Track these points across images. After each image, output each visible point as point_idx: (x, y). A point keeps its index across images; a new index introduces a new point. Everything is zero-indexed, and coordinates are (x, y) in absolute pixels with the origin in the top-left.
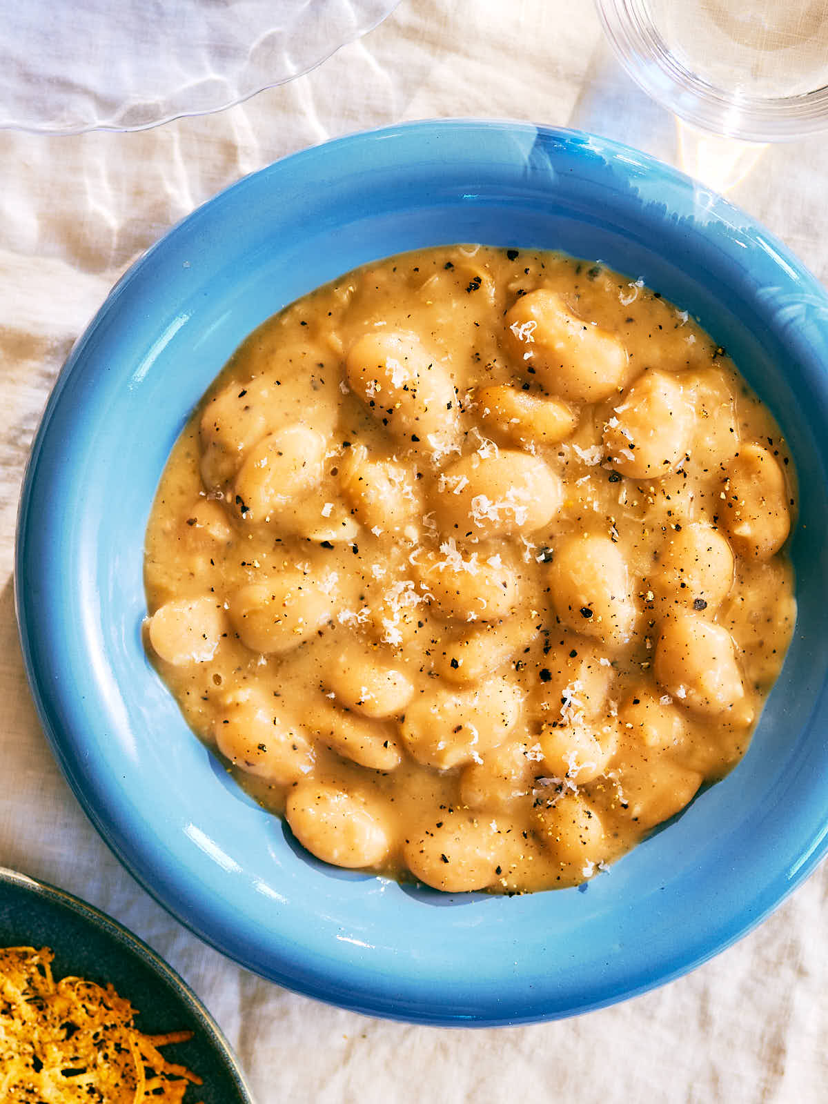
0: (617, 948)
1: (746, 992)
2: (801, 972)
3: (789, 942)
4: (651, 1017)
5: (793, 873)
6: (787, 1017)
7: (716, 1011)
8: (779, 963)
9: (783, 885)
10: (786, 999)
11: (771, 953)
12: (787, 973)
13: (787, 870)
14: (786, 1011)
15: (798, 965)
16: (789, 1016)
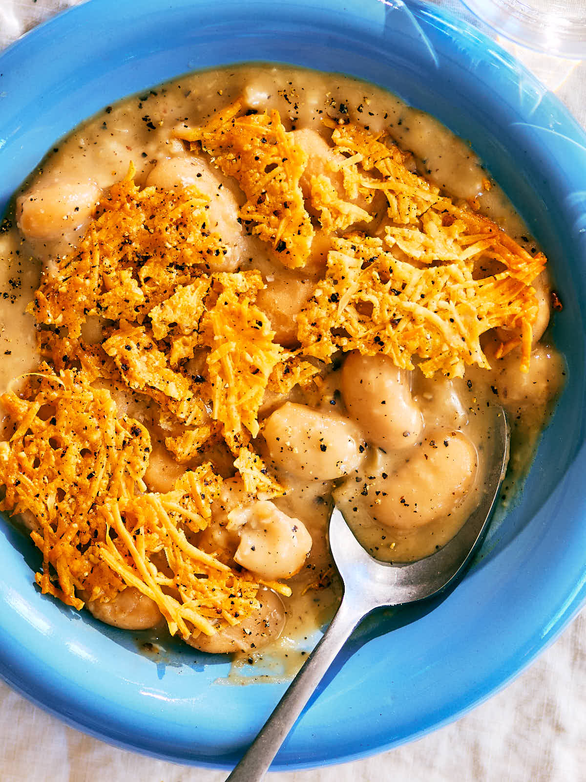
0: (389, 701)
1: (511, 746)
2: (558, 728)
3: (546, 701)
4: (431, 766)
5: (545, 633)
6: (549, 770)
7: (487, 763)
8: (538, 721)
9: (537, 642)
10: (548, 752)
11: (531, 710)
12: (547, 730)
13: (540, 631)
14: (548, 763)
15: (555, 722)
16: (551, 769)
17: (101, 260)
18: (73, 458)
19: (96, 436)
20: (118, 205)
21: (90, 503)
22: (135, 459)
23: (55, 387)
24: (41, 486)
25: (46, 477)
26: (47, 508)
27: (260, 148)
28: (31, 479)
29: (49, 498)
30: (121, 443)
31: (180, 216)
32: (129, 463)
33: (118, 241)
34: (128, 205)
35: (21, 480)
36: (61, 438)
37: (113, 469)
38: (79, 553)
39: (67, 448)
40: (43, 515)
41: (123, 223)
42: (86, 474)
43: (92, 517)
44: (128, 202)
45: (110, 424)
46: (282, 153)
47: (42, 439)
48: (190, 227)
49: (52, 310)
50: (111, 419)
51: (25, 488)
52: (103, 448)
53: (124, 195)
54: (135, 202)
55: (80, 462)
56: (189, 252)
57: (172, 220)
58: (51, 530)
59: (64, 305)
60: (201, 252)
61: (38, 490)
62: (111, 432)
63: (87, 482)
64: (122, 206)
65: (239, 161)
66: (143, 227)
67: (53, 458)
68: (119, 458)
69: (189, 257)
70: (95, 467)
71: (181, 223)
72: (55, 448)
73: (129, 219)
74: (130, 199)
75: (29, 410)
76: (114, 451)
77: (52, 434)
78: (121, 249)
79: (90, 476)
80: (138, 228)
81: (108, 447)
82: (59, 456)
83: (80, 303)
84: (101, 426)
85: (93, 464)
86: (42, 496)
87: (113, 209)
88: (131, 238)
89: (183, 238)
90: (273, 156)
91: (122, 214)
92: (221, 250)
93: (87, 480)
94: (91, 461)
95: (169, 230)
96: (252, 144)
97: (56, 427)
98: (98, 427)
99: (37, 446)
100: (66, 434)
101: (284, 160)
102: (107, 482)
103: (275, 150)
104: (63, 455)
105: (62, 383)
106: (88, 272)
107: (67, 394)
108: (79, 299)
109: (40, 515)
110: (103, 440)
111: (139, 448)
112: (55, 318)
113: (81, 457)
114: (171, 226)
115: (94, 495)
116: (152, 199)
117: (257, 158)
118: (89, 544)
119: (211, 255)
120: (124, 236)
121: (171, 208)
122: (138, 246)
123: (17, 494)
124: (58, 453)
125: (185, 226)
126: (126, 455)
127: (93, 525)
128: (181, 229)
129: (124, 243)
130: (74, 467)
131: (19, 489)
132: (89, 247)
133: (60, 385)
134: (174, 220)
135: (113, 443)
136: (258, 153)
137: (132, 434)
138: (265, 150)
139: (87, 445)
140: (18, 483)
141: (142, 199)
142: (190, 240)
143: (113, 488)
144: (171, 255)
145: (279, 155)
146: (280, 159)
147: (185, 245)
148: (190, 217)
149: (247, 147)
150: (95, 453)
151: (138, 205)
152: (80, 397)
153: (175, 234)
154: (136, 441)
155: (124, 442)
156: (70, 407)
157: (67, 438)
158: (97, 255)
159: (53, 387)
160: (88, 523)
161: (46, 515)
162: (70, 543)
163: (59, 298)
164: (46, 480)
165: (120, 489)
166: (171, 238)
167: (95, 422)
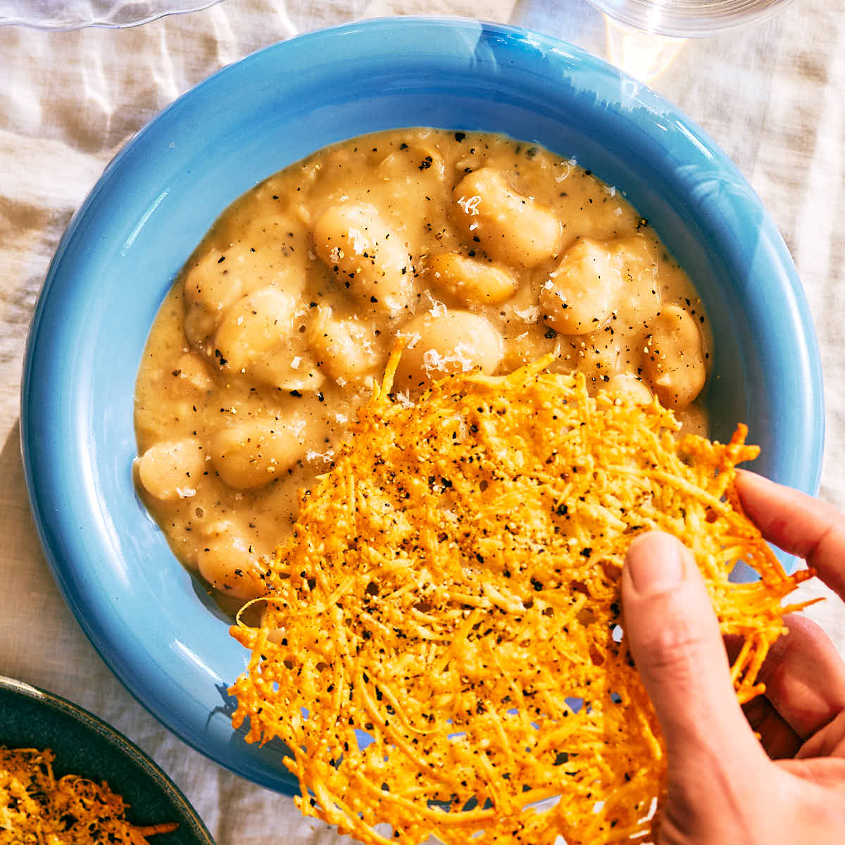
17: (356, 484)
18: (310, 673)
19: (328, 647)
20: (367, 426)
21: (335, 717)
22: (371, 663)
23: (281, 607)
24: (282, 708)
25: (287, 700)
26: (293, 731)
27: (560, 408)
28: (272, 703)
29: (293, 719)
30: (355, 650)
31: (429, 429)
32: (366, 668)
33: (371, 462)
34: (376, 426)
35: (262, 706)
36: (295, 657)
37: (352, 678)
38: (333, 768)
39: (302, 665)
40: (290, 738)
41: (373, 443)
42: (326, 688)
43: (340, 730)
44: (376, 422)
45: (340, 632)
46: (581, 417)
47: (276, 661)
48: (441, 439)
49: (312, 540)
50: (340, 627)
51: (268, 714)
52: (338, 658)
53: (371, 416)
54: (383, 421)
55: (317, 676)
56: (442, 463)
57: (421, 433)
58: (302, 752)
59: (324, 533)
60: (455, 462)
61: (281, 714)
62: (343, 641)
63: (328, 695)
64: (371, 427)
65: (536, 417)
66: (394, 444)
67: (291, 679)
68: (356, 665)
69: (443, 468)
70: (334, 679)
71: (431, 436)
72: (291, 668)
73: (379, 439)
74: (377, 418)
75: (259, 636)
76: (349, 659)
77: (285, 655)
78: (375, 470)
79: (330, 689)
80: (390, 446)
81: (342, 656)
82: (296, 675)
83: (340, 529)
84: (331, 636)
85: (331, 676)
86: (286, 718)
87: (362, 432)
88: (383, 458)
89: (435, 450)
90: (572, 418)
91: (372, 435)
92: (475, 457)
93: (328, 693)
94: (329, 674)
95: (420, 444)
96: (552, 402)
97: (289, 646)
98: (329, 638)
99: (272, 670)
100: (299, 652)
101: (583, 424)
102: (349, 691)
103: (575, 413)
104: (299, 673)
105: (285, 602)
106: (345, 497)
107: (293, 611)
108: (339, 525)
109: (288, 739)
110: (336, 650)
111: (373, 651)
112: (316, 548)
113: (318, 672)
114: (421, 440)
115: (337, 707)
116: (400, 416)
117: (555, 418)
118: (342, 758)
119: (465, 462)
120: (376, 456)
121: (419, 422)
122: (391, 465)
123: (261, 722)
124: (294, 672)
125: (435, 438)
126: (362, 660)
127: (342, 738)
128: (432, 441)
129: (377, 464)
130: (312, 683)
131: (263, 716)
132: (343, 473)
133: (285, 605)
134: (424, 433)
135: (347, 651)
136: (557, 412)
137: (364, 638)
138: (564, 411)
139: (322, 659)
140: (260, 710)
141: (389, 417)
142: (442, 451)
143: (355, 696)
144: (425, 469)
145: (578, 418)
146: (579, 423)
147: (438, 457)
148: (439, 428)
149: (547, 405)
150: (331, 665)
151: (386, 424)
152: (307, 613)
153: (427, 447)
154: (369, 643)
155: (358, 648)
156: (297, 624)
157: (301, 656)
158: (352, 479)
159: (278, 609)
160: (337, 737)
161: (293, 737)
162: (323, 760)
163: (318, 527)
164: (288, 702)
165: (362, 697)
166: (423, 452)
167: (325, 633)
